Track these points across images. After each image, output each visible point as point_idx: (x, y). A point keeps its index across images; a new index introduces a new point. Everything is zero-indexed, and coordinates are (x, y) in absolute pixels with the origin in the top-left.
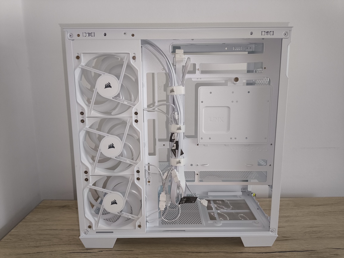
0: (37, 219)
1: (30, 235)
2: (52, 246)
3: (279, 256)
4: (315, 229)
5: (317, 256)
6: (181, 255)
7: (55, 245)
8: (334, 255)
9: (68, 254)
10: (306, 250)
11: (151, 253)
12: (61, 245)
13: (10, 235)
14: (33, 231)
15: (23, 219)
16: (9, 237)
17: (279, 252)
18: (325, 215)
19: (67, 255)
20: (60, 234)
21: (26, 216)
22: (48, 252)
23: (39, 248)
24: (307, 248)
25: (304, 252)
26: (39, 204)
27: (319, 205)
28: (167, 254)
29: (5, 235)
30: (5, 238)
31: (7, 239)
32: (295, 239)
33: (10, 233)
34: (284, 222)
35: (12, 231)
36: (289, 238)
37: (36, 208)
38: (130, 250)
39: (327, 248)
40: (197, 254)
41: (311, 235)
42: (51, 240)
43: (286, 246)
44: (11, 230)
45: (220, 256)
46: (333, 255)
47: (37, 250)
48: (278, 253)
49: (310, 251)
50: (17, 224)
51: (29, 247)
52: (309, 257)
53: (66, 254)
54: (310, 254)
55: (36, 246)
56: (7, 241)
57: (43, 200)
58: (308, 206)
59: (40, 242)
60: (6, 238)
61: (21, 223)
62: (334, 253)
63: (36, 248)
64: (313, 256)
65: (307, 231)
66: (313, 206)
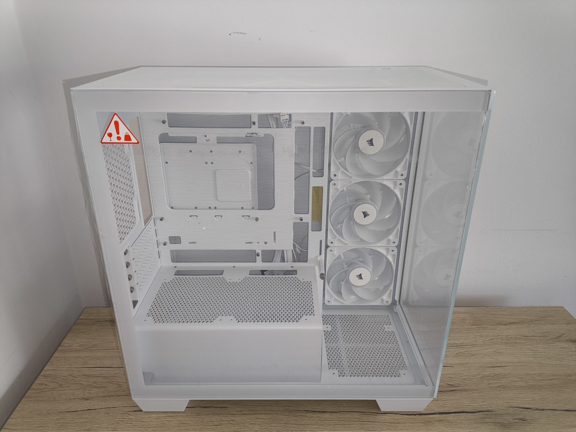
0: (80, 346)
1: (73, 376)
2: (108, 398)
3: (439, 421)
4: (498, 371)
5: (494, 421)
6: (296, 416)
7: (112, 396)
8: (520, 419)
9: (132, 413)
10: (480, 410)
11: (252, 412)
12: (121, 397)
13: (45, 376)
14: (77, 370)
15: (59, 345)
16: (44, 379)
17: (440, 413)
18: (516, 343)
19: (131, 415)
20: (117, 375)
21: (62, 341)
23: (88, 401)
24: (482, 405)
25: (476, 414)
26: (79, 316)
27: (511, 323)
28: (276, 414)
29: (37, 377)
30: (37, 382)
31: (41, 384)
32: (465, 390)
33: (43, 373)
34: (454, 357)
35: (46, 368)
36: (458, 387)
37: (75, 324)
39: (511, 407)
40: (319, 415)
41: (491, 382)
42: (104, 387)
43: (452, 402)
44: (44, 367)
45: (353, 420)
46: (518, 421)
47: (86, 405)
48: (439, 415)
49: (485, 412)
51: (74, 399)
52: (482, 423)
53: (129, 413)
54: (484, 418)
55: (84, 397)
56: (40, 387)
57: (85, 308)
58: (493, 325)
59: (89, 390)
60: (39, 382)
61: (56, 354)
62: (521, 417)
63: (85, 402)
64: (487, 420)
65: (486, 373)
66: (501, 325)
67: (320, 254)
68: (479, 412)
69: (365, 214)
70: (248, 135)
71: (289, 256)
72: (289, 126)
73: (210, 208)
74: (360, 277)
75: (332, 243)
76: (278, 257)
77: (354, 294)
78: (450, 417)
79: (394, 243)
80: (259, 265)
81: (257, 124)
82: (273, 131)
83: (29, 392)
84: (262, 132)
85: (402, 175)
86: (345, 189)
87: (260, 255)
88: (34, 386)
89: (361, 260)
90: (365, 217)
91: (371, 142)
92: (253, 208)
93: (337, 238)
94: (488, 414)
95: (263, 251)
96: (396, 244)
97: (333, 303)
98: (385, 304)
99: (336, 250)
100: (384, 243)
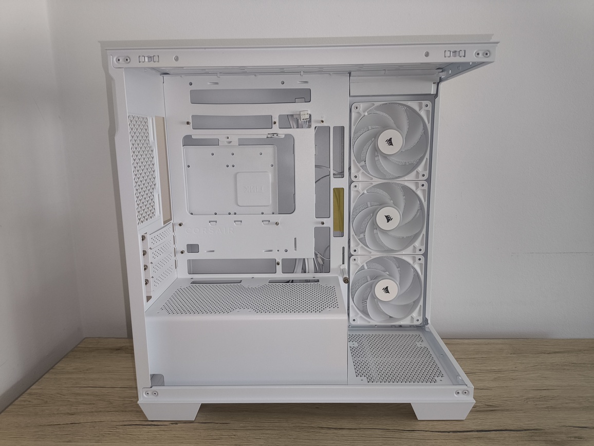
0: (73, 369)
1: (61, 394)
2: (96, 414)
3: (477, 438)
4: (544, 393)
5: (545, 439)
6: (308, 432)
7: (100, 411)
8: (575, 437)
9: (121, 427)
10: (525, 428)
11: (259, 428)
12: (111, 413)
13: (30, 394)
14: (66, 389)
15: (52, 368)
16: (28, 397)
17: (478, 431)
18: (564, 369)
19: (119, 429)
20: (110, 394)
21: (55, 365)
22: (89, 424)
23: (74, 416)
24: (528, 424)
25: (522, 432)
26: (78, 344)
27: (555, 352)
28: (285, 430)
29: (21, 395)
30: (19, 399)
31: (25, 401)
32: (507, 410)
33: (29, 391)
34: (492, 381)
35: (33, 387)
36: (499, 407)
37: (72, 351)
38: (224, 422)
39: (564, 426)
40: (336, 431)
41: (537, 403)
42: (94, 404)
43: (490, 421)
44: (31, 387)
45: (375, 436)
46: (573, 439)
47: (71, 419)
48: (476, 433)
49: (533, 431)
50: (42, 377)
51: (58, 414)
52: (529, 441)
53: (117, 427)
54: (531, 436)
55: (70, 412)
56: (23, 403)
57: (85, 338)
58: (535, 354)
59: (76, 406)
60: (23, 399)
61: (47, 376)
62: (576, 435)
63: (70, 416)
64: (536, 438)
65: (530, 396)
66: (544, 353)
67: (343, 263)
68: (526, 430)
69: (388, 219)
70: (269, 136)
71: (310, 266)
72: (310, 126)
73: (230, 214)
74: (386, 290)
75: (355, 251)
76: (299, 268)
78: (492, 435)
79: (420, 250)
80: (279, 276)
81: (277, 123)
82: (293, 132)
83: (10, 407)
84: (282, 133)
85: (424, 175)
86: (366, 192)
87: (281, 263)
88: (16, 402)
90: (388, 222)
91: (390, 142)
92: (273, 213)
93: (360, 246)
94: (536, 433)
95: (283, 260)
96: (422, 252)
97: (359, 322)
98: (416, 323)
99: (359, 258)
100: (409, 250)
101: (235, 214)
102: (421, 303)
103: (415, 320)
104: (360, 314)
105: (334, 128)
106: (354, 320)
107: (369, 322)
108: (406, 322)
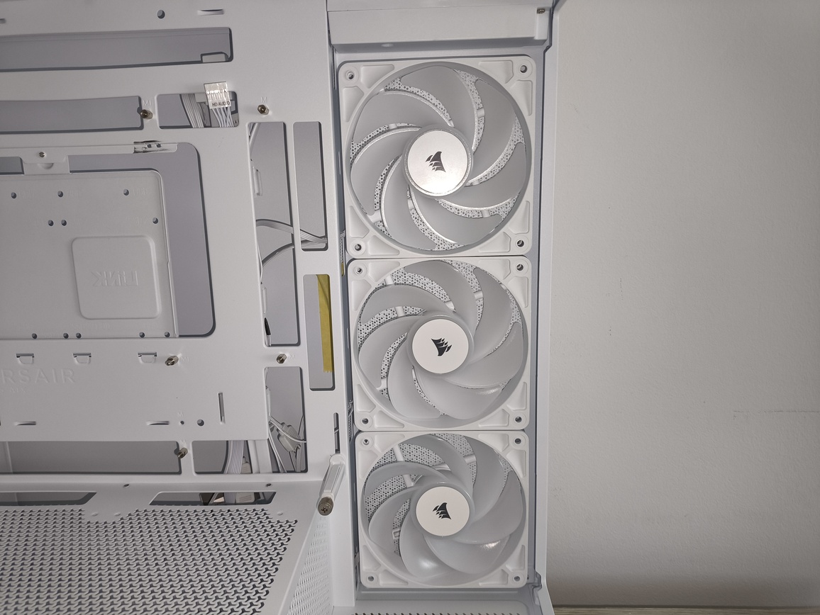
67: (338, 451)
69: (441, 347)
70: (140, 147)
71: (261, 456)
72: (236, 123)
73: (66, 337)
74: (443, 511)
75: (366, 421)
76: (236, 460)
77: (433, 557)
79: (519, 420)
80: (190, 480)
81: (155, 117)
82: (197, 136)
84: (171, 140)
85: (521, 244)
86: (390, 281)
87: (190, 452)
89: (446, 467)
90: (440, 354)
91: (437, 161)
92: (168, 336)
93: (377, 410)
95: (196, 444)
96: (524, 424)
97: (382, 582)
98: (513, 584)
99: (376, 437)
100: (494, 421)
101: (79, 336)
102: (524, 540)
103: (511, 579)
104: (386, 564)
105: (296, 125)
106: (371, 579)
107: (407, 583)
108: (491, 581)
